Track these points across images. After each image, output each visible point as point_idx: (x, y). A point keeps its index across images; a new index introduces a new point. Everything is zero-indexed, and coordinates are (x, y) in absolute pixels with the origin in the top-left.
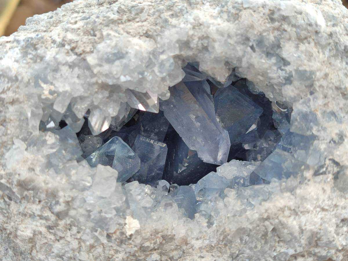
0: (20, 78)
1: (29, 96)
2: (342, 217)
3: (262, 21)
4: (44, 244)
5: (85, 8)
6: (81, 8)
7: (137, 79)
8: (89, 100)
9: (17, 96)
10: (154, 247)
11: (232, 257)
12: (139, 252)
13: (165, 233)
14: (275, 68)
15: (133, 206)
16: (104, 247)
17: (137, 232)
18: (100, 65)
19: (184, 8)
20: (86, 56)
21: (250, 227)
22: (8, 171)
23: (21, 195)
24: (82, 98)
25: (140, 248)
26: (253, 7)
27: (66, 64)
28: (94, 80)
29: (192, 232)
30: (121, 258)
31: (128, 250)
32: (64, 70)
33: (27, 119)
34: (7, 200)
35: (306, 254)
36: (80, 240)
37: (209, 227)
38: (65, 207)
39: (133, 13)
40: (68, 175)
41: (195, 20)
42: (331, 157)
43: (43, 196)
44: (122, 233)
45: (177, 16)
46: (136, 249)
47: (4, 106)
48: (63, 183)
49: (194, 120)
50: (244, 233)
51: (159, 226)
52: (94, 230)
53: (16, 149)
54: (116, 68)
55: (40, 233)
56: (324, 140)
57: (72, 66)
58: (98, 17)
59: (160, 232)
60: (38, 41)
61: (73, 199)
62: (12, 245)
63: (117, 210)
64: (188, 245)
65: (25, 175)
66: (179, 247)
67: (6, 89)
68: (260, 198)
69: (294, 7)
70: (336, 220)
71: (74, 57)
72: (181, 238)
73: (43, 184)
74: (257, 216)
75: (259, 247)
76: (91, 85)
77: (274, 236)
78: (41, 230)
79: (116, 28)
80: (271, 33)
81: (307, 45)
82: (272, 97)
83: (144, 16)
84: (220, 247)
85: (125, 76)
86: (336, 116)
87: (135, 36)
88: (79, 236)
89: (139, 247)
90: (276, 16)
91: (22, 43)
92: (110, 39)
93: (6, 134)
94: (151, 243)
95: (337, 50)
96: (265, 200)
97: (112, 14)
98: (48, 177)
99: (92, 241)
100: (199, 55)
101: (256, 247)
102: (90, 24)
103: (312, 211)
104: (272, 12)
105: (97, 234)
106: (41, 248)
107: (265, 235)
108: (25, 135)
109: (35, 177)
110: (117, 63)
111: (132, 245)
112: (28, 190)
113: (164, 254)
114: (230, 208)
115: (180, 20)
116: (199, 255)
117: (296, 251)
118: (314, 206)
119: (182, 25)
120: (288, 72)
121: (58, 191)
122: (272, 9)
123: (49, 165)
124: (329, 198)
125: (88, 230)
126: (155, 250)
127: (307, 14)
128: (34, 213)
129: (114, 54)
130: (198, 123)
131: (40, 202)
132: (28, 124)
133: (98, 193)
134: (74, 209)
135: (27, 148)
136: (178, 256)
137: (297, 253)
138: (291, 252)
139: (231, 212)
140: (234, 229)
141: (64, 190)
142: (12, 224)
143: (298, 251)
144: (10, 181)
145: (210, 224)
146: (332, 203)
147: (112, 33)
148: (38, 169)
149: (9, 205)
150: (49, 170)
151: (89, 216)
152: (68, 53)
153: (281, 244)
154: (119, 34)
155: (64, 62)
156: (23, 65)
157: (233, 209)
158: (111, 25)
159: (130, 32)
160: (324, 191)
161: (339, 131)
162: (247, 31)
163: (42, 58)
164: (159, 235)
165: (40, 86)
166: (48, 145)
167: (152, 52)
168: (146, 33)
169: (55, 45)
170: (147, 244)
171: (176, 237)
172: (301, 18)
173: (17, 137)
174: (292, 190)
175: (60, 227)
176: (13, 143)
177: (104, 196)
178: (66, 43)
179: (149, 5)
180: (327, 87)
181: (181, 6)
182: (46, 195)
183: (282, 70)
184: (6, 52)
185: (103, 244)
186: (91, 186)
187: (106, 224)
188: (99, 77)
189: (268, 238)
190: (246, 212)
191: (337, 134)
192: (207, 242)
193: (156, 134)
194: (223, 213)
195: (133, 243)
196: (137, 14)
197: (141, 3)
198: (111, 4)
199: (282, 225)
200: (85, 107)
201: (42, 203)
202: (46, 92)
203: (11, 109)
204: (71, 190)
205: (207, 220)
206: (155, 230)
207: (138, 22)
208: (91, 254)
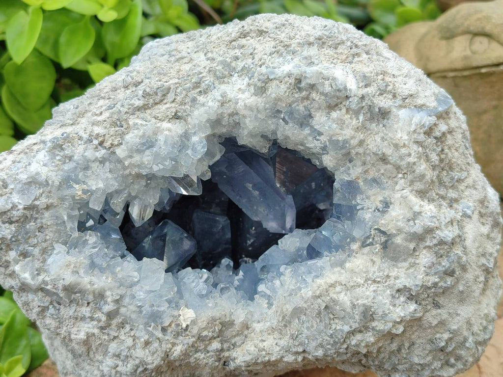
0: (50, 182)
1: (62, 199)
2: (396, 288)
3: (289, 92)
4: (99, 344)
5: (111, 93)
6: (107, 92)
7: (171, 166)
8: (126, 192)
9: (50, 201)
10: (213, 336)
11: (293, 338)
12: (198, 342)
13: (223, 319)
14: (310, 138)
15: (187, 296)
16: (160, 341)
17: (194, 322)
18: (131, 157)
19: (210, 84)
20: (115, 149)
21: (305, 306)
22: (53, 278)
23: (69, 299)
24: (118, 192)
25: (199, 338)
26: (279, 77)
27: (96, 160)
28: (127, 172)
29: (252, 315)
30: (180, 351)
31: (185, 342)
32: (95, 166)
33: (64, 222)
34: (56, 305)
35: (363, 329)
36: (134, 338)
37: (269, 308)
38: (113, 306)
39: (160, 94)
40: (113, 273)
41: (222, 96)
42: (376, 227)
43: (91, 298)
44: (178, 325)
45: (205, 93)
46: (194, 339)
47: (39, 212)
48: (109, 282)
49: (251, 189)
50: (301, 312)
51: (216, 313)
52: (147, 325)
53: (57, 254)
54: (147, 158)
55: (94, 334)
56: (368, 208)
57: (102, 161)
58: (123, 106)
59: (217, 319)
60: (63, 141)
61: (122, 297)
62: (69, 348)
63: (169, 302)
64: (250, 329)
65: (69, 278)
66: (241, 332)
67: (38, 195)
68: (313, 275)
69: (321, 73)
70: (390, 292)
71: (103, 151)
72: (241, 322)
73: (89, 286)
74: (310, 293)
75: (315, 326)
76: (125, 177)
77: (328, 313)
78: (94, 331)
79: (142, 115)
80: (300, 104)
81: (338, 112)
82: (318, 164)
83: (171, 96)
84: (280, 329)
85: (157, 165)
86: (378, 183)
87: (164, 120)
88: (132, 333)
89: (197, 337)
90: (303, 85)
91: (49, 144)
92: (138, 129)
93: (46, 241)
94: (209, 332)
95: (371, 113)
96: (317, 277)
97: (137, 100)
98: (93, 278)
99: (146, 337)
100: (234, 130)
101: (312, 327)
102: (115, 114)
103: (363, 285)
104: (299, 81)
105: (150, 329)
106: (97, 349)
107: (319, 313)
108: (65, 238)
109: (79, 280)
110: (147, 152)
111: (189, 336)
112: (75, 293)
113: (226, 341)
114: (286, 287)
115: (209, 97)
116: (260, 338)
117: (351, 327)
118: (364, 279)
119: (210, 104)
120: (323, 142)
121: (105, 291)
122: (298, 78)
123: (93, 265)
124: (380, 270)
125: (141, 326)
126: (215, 338)
127: (334, 79)
128: (84, 316)
129: (143, 144)
130: (256, 191)
131: (88, 303)
132: (66, 227)
133: (147, 288)
134: (125, 306)
135: (68, 251)
136: (241, 341)
137: (353, 329)
138: (346, 328)
139: (287, 291)
140: (290, 310)
141: (110, 289)
142: (65, 328)
143: (354, 327)
144: (56, 286)
145: (270, 305)
146: (383, 274)
147: (139, 122)
148: (82, 271)
149: (59, 310)
150: (93, 270)
151: (141, 312)
152: (97, 148)
153: (337, 321)
154: (146, 121)
155: (93, 159)
156: (52, 169)
157: (288, 288)
158: (137, 113)
159: (158, 117)
160: (374, 262)
161: (383, 197)
162: (276, 104)
163: (70, 158)
164: (217, 322)
165: (73, 187)
166: (89, 244)
167: (183, 135)
168: (176, 114)
169: (82, 142)
170: (205, 333)
171: (235, 322)
172: (329, 85)
173: (57, 242)
174: (342, 264)
175: (113, 327)
176: (54, 249)
177: (153, 290)
178: (93, 137)
179: (176, 84)
180: (364, 154)
181: (208, 81)
182: (94, 296)
183: (318, 140)
184: (34, 156)
185: (159, 339)
186: (139, 281)
187: (160, 318)
188: (132, 169)
189: (322, 316)
190: (301, 290)
191: (381, 201)
192: (268, 324)
193: (218, 205)
194: (280, 292)
195: (189, 334)
196: (164, 95)
197: (167, 82)
198: (136, 86)
199: (334, 301)
200: (122, 200)
201: (91, 304)
202: (80, 193)
203: (47, 214)
204: (119, 288)
205: (267, 301)
206: (212, 317)
207: (166, 103)
208: (147, 350)
